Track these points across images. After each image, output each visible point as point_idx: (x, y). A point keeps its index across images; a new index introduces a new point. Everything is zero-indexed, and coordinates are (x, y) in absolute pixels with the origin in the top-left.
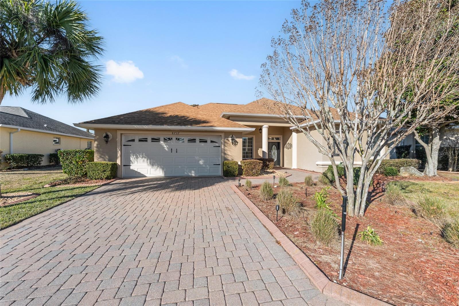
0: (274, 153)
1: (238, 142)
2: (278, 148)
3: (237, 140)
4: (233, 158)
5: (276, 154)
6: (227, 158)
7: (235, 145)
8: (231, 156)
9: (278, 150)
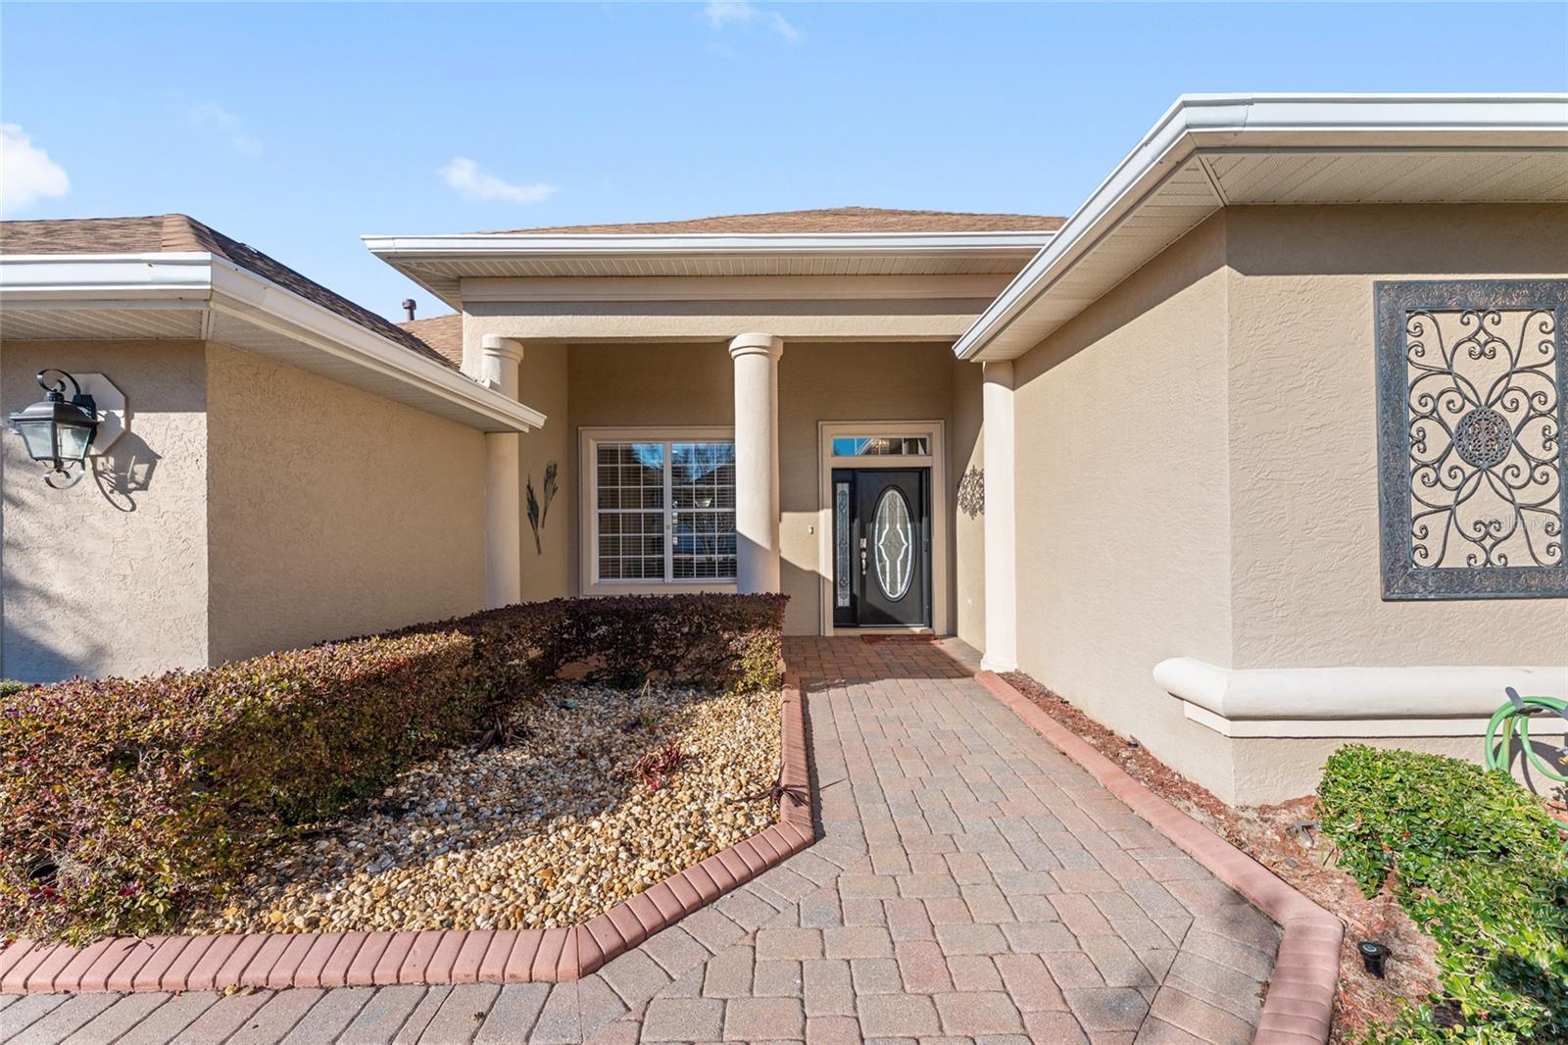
0: (893, 545)
1: (151, 459)
2: (919, 510)
3: (147, 426)
4: (101, 637)
5: (907, 544)
6: (33, 633)
7: (121, 487)
8: (79, 609)
9: (921, 521)
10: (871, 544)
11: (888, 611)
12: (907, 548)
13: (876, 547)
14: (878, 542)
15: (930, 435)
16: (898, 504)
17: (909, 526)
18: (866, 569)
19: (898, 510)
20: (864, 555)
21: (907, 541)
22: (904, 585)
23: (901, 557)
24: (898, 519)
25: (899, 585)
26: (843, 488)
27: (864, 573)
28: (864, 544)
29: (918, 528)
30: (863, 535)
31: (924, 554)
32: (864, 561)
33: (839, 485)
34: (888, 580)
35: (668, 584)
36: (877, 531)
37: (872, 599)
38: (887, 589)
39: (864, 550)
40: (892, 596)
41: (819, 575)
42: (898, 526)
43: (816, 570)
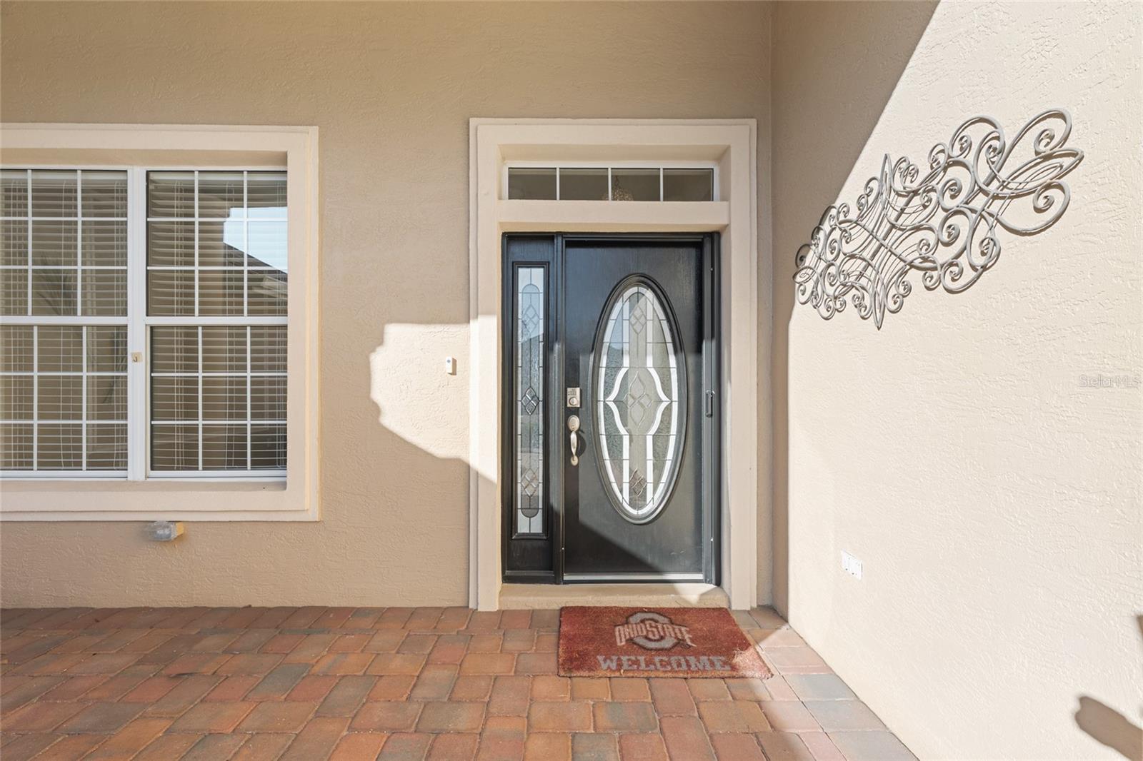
0: (638, 403)
2: (696, 324)
5: (668, 401)
9: (699, 350)
10: (590, 399)
11: (625, 542)
12: (668, 409)
13: (601, 405)
14: (607, 394)
15: (722, 155)
16: (650, 316)
17: (673, 361)
18: (579, 453)
19: (650, 325)
20: (575, 422)
21: (668, 394)
22: (661, 487)
23: (653, 430)
24: (650, 347)
25: (650, 488)
26: (531, 280)
27: (575, 461)
28: (575, 398)
29: (691, 368)
30: (572, 379)
31: (706, 423)
32: (573, 437)
33: (522, 272)
34: (626, 478)
35: (135, 486)
36: (603, 372)
37: (590, 516)
38: (624, 497)
39: (575, 411)
40: (633, 512)
41: (468, 467)
42: (650, 362)
43: (463, 456)
